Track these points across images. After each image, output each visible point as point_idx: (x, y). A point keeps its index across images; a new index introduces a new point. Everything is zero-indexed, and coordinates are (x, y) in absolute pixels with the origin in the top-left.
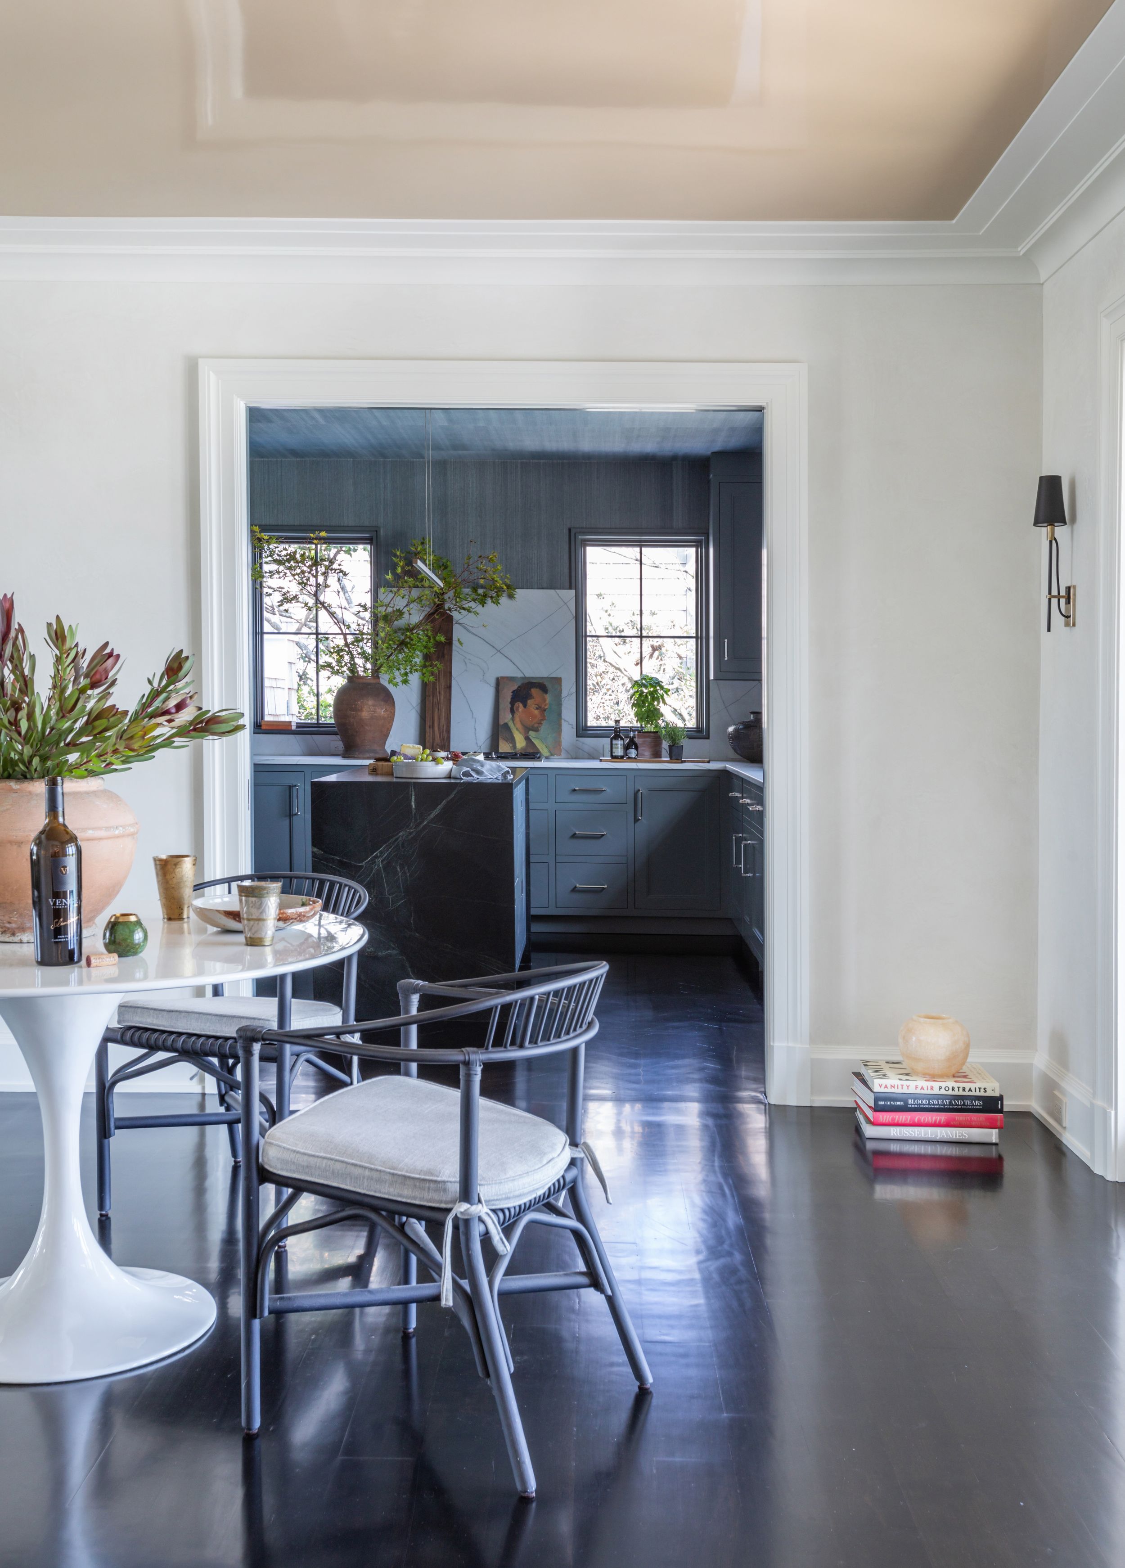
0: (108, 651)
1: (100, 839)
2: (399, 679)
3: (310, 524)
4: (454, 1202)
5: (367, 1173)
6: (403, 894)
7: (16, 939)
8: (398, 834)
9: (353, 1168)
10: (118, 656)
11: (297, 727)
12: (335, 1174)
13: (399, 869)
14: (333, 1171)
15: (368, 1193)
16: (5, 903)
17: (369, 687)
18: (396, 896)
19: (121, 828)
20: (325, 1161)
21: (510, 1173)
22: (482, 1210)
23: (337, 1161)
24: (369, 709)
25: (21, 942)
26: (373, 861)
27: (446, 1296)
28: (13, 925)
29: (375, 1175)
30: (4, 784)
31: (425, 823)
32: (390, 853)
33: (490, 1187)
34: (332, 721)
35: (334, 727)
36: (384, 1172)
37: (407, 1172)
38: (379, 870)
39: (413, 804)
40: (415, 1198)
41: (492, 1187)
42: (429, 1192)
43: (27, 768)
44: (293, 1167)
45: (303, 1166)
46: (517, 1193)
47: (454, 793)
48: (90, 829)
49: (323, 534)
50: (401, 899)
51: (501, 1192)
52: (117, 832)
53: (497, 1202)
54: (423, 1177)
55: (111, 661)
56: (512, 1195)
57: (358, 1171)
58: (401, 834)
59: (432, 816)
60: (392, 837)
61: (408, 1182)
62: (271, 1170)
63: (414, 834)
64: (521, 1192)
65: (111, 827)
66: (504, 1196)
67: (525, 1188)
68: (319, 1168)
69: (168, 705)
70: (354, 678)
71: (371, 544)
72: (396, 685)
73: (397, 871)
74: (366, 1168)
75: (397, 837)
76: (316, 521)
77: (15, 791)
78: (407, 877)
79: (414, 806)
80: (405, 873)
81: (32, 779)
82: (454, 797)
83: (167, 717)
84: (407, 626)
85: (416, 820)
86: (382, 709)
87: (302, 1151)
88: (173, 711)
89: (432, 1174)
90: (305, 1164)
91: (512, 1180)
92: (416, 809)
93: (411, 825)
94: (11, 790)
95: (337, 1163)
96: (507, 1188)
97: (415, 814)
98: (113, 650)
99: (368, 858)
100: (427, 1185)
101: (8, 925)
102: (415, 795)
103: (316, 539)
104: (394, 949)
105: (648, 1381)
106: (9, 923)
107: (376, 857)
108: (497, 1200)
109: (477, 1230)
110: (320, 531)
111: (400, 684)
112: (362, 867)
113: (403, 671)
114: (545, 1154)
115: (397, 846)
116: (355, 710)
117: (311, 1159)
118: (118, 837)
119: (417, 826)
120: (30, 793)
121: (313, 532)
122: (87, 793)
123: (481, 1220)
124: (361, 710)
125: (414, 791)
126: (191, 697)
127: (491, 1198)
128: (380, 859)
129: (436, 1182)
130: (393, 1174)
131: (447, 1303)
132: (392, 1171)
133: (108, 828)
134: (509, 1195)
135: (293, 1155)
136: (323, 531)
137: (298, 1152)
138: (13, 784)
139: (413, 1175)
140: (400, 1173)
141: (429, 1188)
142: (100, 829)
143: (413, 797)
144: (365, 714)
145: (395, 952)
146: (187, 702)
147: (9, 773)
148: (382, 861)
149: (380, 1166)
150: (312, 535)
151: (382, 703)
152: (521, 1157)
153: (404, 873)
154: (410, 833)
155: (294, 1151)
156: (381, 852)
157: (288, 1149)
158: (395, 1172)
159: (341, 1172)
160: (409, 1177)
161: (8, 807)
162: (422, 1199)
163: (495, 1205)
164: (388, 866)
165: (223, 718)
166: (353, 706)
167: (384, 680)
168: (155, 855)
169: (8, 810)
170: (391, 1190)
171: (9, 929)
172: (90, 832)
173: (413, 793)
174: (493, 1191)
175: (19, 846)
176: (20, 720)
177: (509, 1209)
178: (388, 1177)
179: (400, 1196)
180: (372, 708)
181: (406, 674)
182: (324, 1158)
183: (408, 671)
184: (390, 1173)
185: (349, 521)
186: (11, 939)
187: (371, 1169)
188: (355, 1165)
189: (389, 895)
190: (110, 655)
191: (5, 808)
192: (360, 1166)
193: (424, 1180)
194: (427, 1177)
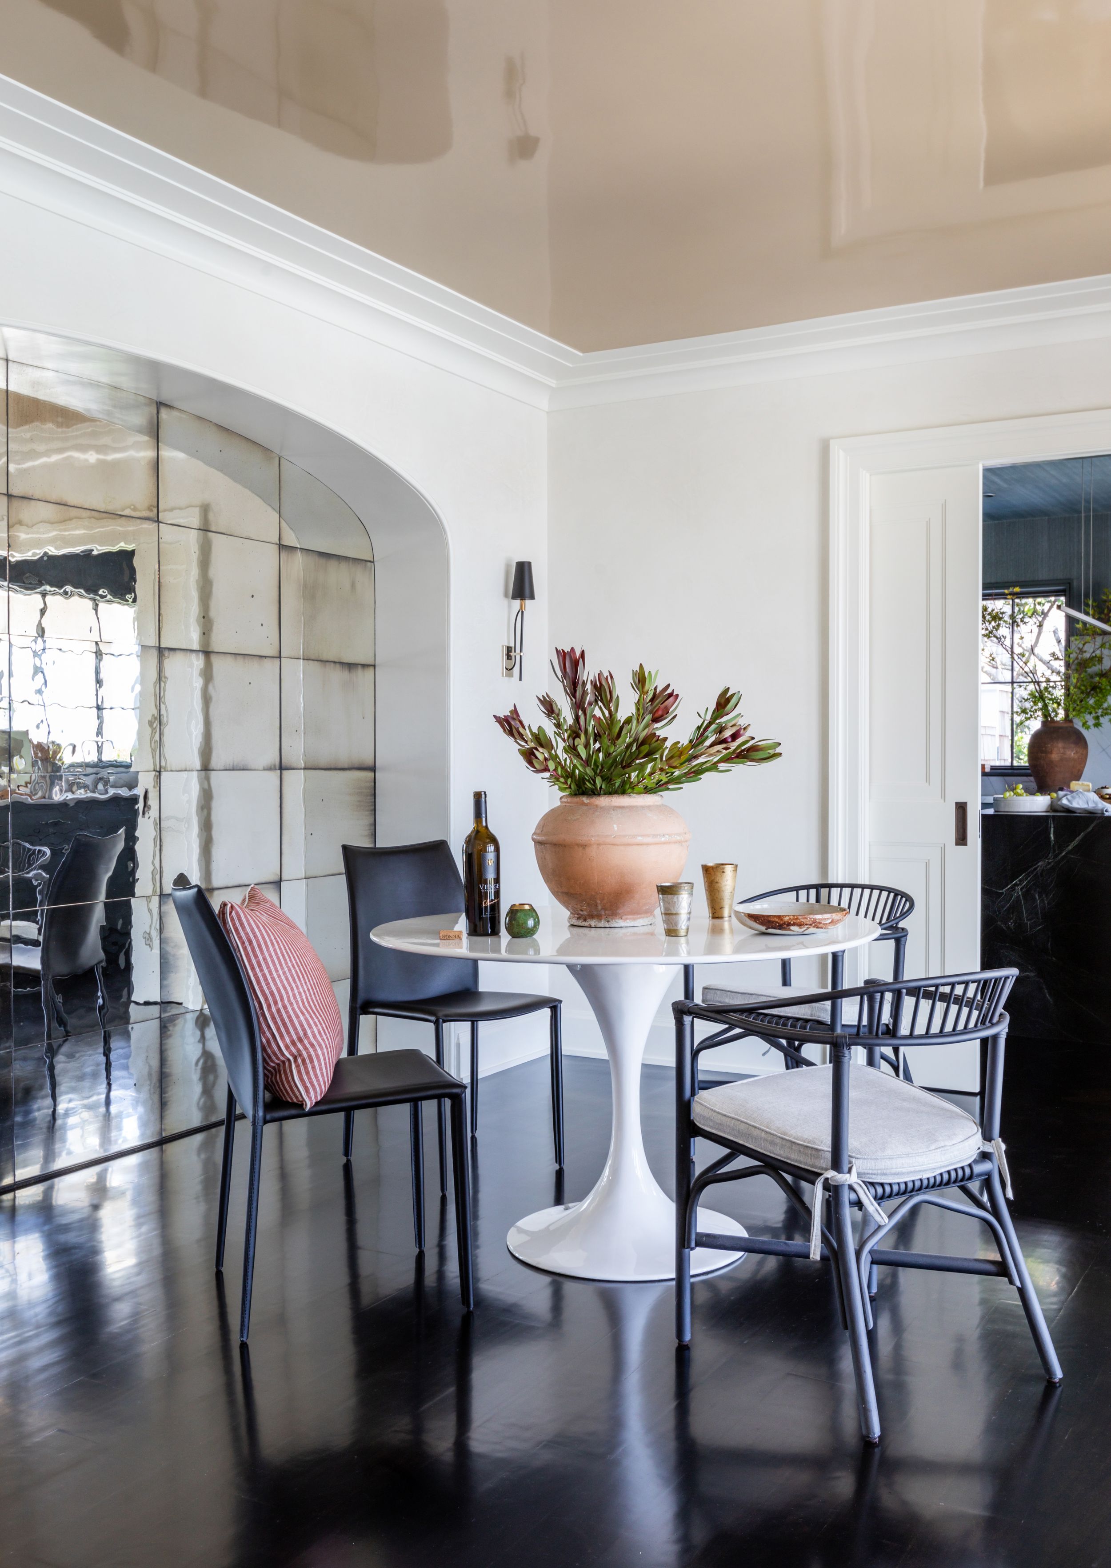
0: (669, 691)
1: (648, 844)
2: (1091, 722)
3: (1006, 580)
4: (826, 1170)
5: (763, 1135)
6: (1041, 921)
7: (586, 924)
8: (1037, 864)
9: (753, 1129)
10: (677, 696)
11: (991, 769)
12: (740, 1133)
13: (1037, 897)
14: (739, 1131)
15: (765, 1152)
16: (576, 894)
17: (1061, 730)
18: (1034, 922)
19: (667, 836)
20: (734, 1121)
21: (889, 1152)
22: (852, 1179)
23: (742, 1122)
24: (1059, 752)
25: (590, 927)
26: (1013, 888)
27: (814, 1250)
28: (585, 913)
29: (770, 1138)
30: (578, 799)
31: (1064, 854)
32: (1029, 881)
33: (865, 1161)
34: (1027, 764)
35: (1028, 769)
36: (776, 1135)
37: (794, 1138)
38: (1018, 897)
39: (1052, 836)
40: (800, 1162)
41: (867, 1162)
42: (811, 1159)
43: (594, 786)
44: (711, 1124)
45: (718, 1124)
46: (894, 1171)
47: (1092, 825)
48: (639, 836)
49: (1017, 589)
50: (1039, 925)
51: (877, 1168)
52: (663, 839)
53: (874, 1176)
54: (806, 1144)
55: (671, 699)
56: (888, 1171)
57: (756, 1133)
58: (1040, 864)
59: (1070, 848)
60: (1031, 867)
61: (794, 1147)
62: (698, 1124)
63: (1052, 864)
64: (899, 1170)
65: (657, 835)
66: (879, 1172)
67: (903, 1168)
68: (729, 1126)
69: (724, 735)
70: (1048, 722)
71: (1065, 595)
72: (1088, 728)
73: (1036, 898)
74: (763, 1130)
75: (1036, 866)
76: (1012, 578)
77: (586, 805)
78: (1044, 904)
79: (1052, 838)
80: (1044, 901)
81: (599, 795)
82: (1093, 829)
83: (724, 746)
84: (1100, 672)
85: (1054, 851)
86: (1072, 751)
87: (717, 1110)
88: (730, 740)
89: (815, 1143)
90: (719, 1121)
91: (890, 1158)
92: (1054, 841)
93: (1050, 855)
94: (583, 804)
95: (742, 1124)
96: (881, 1165)
97: (1053, 845)
98: (673, 690)
99: (1007, 886)
100: (810, 1152)
101: (581, 913)
102: (1054, 827)
103: (1010, 594)
104: (1031, 971)
105: (1055, 1375)
106: (582, 911)
107: (1016, 885)
108: (872, 1174)
109: (847, 1197)
110: (1015, 586)
111: (1092, 727)
112: (1003, 893)
113: (1094, 715)
114: (936, 1141)
115: (1035, 875)
116: (1046, 752)
117: (724, 1118)
118: (664, 843)
119: (1056, 856)
120: (597, 806)
121: (1008, 588)
122: (642, 807)
123: (851, 1188)
124: (1051, 753)
125: (1054, 823)
126: (745, 729)
127: (866, 1172)
128: (1020, 887)
129: (817, 1150)
130: (783, 1139)
131: (814, 1257)
132: (782, 1136)
133: (655, 836)
134: (885, 1171)
135: (711, 1113)
136: (1017, 586)
137: (715, 1111)
138: (585, 799)
139: (797, 1141)
140: (788, 1138)
141: (811, 1155)
142: (648, 836)
143: (1052, 829)
144: (1055, 756)
145: (1032, 974)
146: (741, 733)
147: (583, 790)
148: (1021, 889)
149: (775, 1130)
150: (1006, 591)
151: (1073, 746)
152: (908, 1140)
153: (1042, 901)
154: (1049, 863)
155: (712, 1110)
156: (1020, 881)
157: (708, 1108)
158: (784, 1137)
159: (744, 1132)
160: (795, 1143)
161: (578, 817)
162: (806, 1164)
163: (872, 1179)
164: (1027, 894)
165: (761, 746)
166: (1044, 749)
167: (1078, 724)
168: (704, 863)
169: (578, 819)
170: (782, 1152)
171: (582, 915)
172: (640, 838)
173: (1052, 826)
174: (869, 1165)
175: (584, 848)
176: (577, 746)
177: (890, 1185)
178: (778, 1141)
179: (789, 1159)
180: (1062, 751)
181: (1097, 718)
182: (733, 1118)
183: (1099, 714)
184: (780, 1137)
185: (1043, 575)
186: (584, 924)
187: (766, 1132)
188: (755, 1127)
189: (1028, 920)
190: (671, 695)
191: (576, 818)
192: (758, 1128)
193: (807, 1147)
194: (810, 1145)
